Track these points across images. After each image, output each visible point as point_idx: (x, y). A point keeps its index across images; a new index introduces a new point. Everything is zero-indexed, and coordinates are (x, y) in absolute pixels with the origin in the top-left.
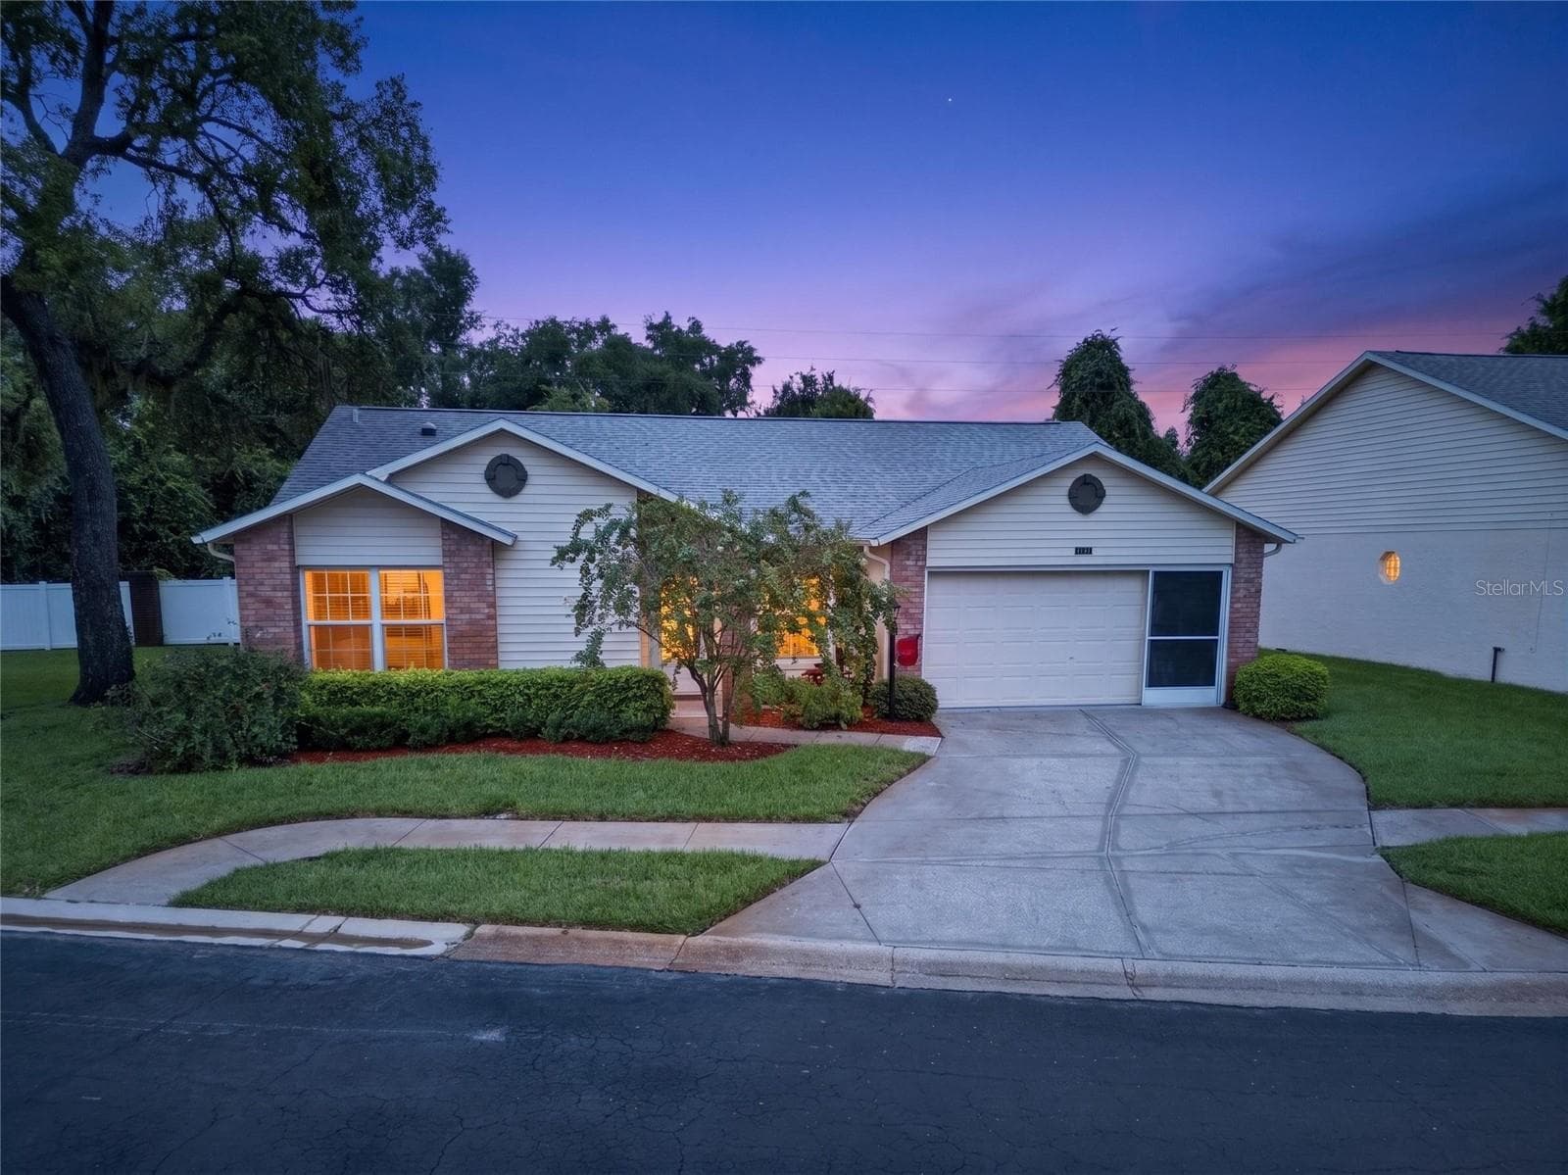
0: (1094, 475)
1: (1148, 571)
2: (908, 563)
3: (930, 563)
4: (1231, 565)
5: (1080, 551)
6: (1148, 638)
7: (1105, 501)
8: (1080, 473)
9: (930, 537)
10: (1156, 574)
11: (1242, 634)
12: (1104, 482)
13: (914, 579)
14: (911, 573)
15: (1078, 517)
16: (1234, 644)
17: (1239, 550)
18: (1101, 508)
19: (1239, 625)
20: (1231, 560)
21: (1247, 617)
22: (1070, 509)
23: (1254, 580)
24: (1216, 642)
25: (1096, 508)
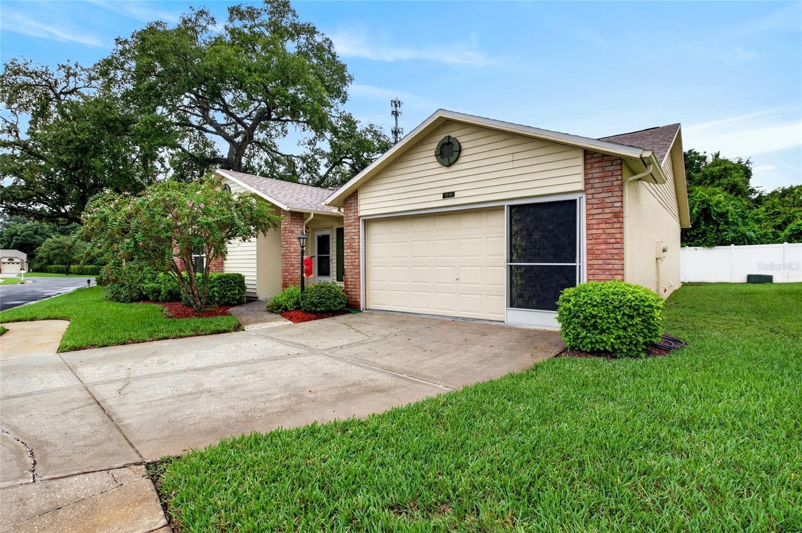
0: (450, 136)
1: (504, 206)
2: (350, 215)
3: (360, 213)
5: (445, 196)
6: (506, 264)
7: (463, 153)
8: (443, 137)
9: (360, 197)
10: (511, 207)
11: (601, 262)
12: (460, 140)
13: (353, 224)
14: (352, 221)
15: (444, 169)
16: (592, 271)
17: (590, 176)
18: (461, 160)
19: (596, 252)
20: (580, 186)
21: (607, 243)
22: (437, 165)
23: (611, 205)
24: (574, 268)
25: (456, 160)
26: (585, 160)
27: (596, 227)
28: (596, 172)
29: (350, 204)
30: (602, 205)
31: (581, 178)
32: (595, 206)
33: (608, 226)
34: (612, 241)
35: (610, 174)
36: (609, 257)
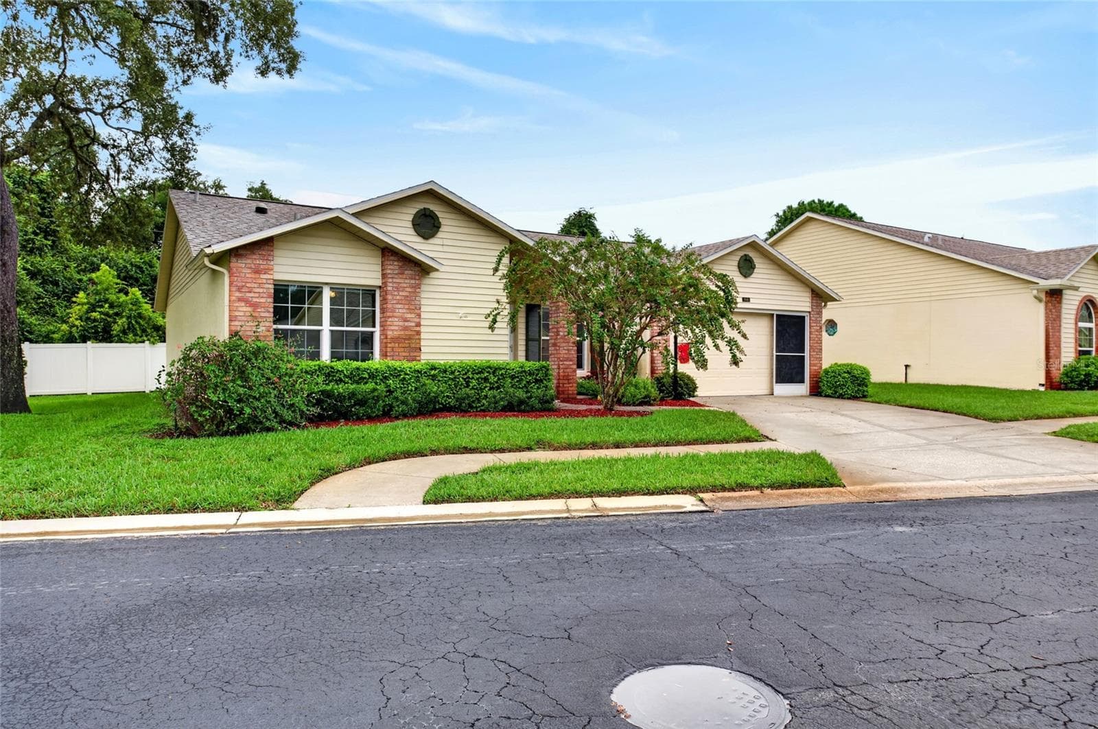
0: (750, 255)
4: (810, 312)
6: (775, 353)
7: (755, 271)
11: (815, 353)
16: (812, 359)
18: (753, 275)
19: (814, 348)
21: (817, 343)
23: (819, 322)
24: (804, 356)
25: (751, 274)
26: (812, 294)
28: (815, 302)
30: (816, 322)
31: (810, 305)
32: (812, 324)
33: (818, 333)
35: (819, 303)
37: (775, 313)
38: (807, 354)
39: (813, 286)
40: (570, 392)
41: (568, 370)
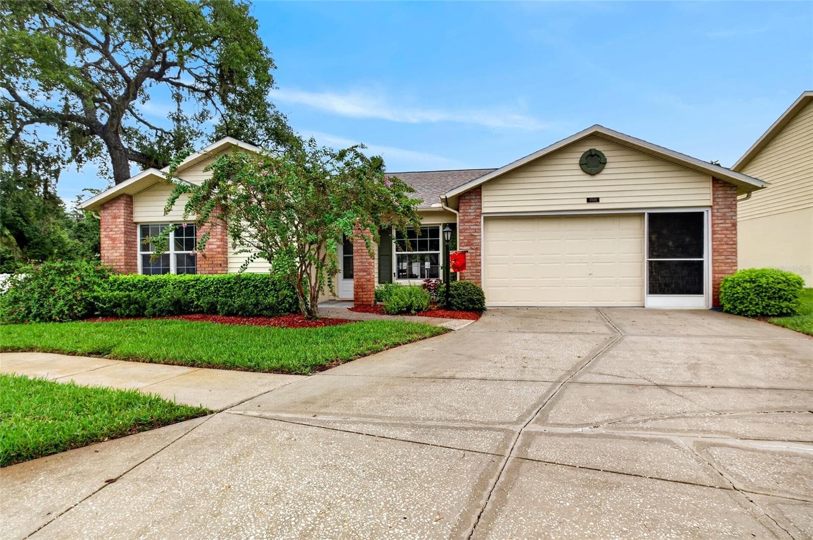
0: (597, 149)
1: (644, 213)
2: (470, 211)
3: (484, 210)
4: (711, 206)
5: (589, 200)
6: (646, 259)
7: (607, 166)
8: (586, 149)
9: (484, 193)
10: (650, 215)
11: (723, 257)
12: (606, 154)
13: (474, 221)
14: (472, 217)
15: (588, 177)
16: (717, 264)
17: (716, 196)
18: (604, 171)
19: (720, 250)
20: (710, 203)
21: (727, 244)
22: (581, 172)
23: (730, 217)
24: (702, 262)
25: (601, 171)
26: (713, 184)
27: (720, 232)
28: (720, 193)
29: (470, 199)
30: (724, 217)
31: (710, 197)
32: (719, 218)
33: (728, 232)
34: (731, 243)
35: (730, 196)
36: (729, 254)
37: (646, 212)
38: (707, 258)
39: (713, 174)
40: (365, 300)
41: (362, 280)
